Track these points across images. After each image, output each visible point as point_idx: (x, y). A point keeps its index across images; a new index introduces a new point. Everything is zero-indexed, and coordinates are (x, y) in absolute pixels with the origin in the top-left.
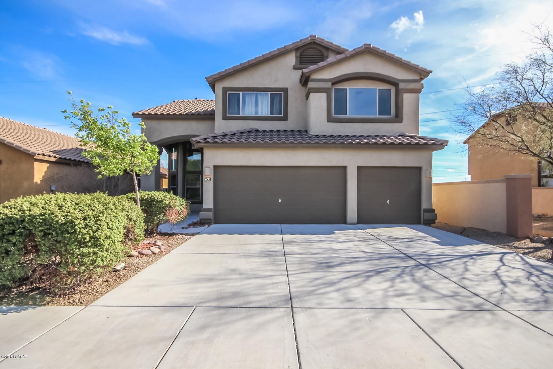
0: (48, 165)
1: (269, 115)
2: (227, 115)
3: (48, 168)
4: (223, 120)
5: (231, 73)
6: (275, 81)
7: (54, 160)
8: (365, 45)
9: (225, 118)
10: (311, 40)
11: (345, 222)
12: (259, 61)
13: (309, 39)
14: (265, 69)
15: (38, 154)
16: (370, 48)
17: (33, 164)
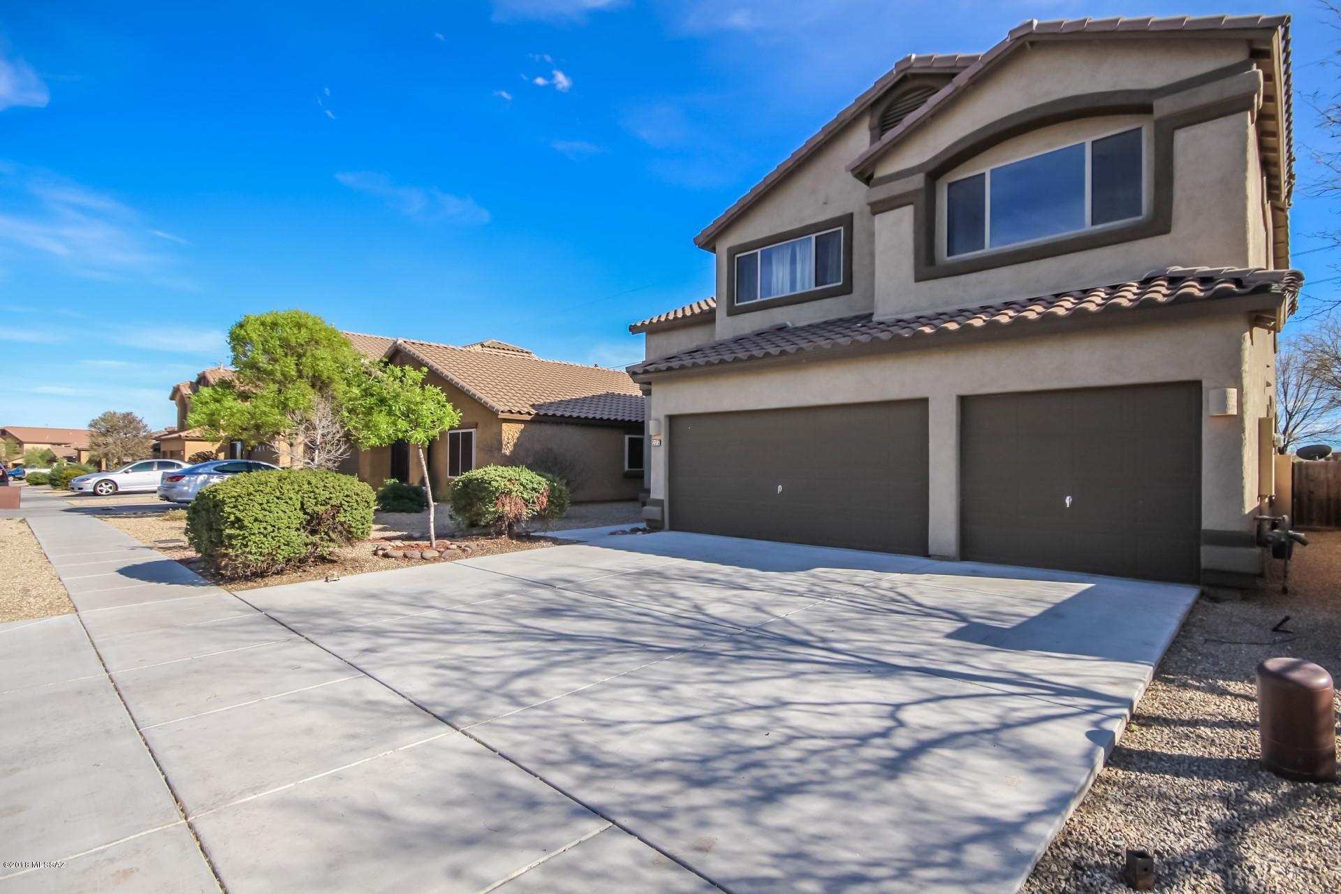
0: (522, 426)
1: (813, 288)
2: (737, 305)
3: (522, 431)
4: (729, 318)
5: (735, 216)
6: (825, 203)
7: (528, 418)
8: (1011, 33)
9: (732, 312)
10: (898, 73)
11: (926, 555)
12: (785, 171)
13: (895, 72)
14: (805, 181)
15: (502, 412)
16: (1031, 33)
17: (501, 426)
